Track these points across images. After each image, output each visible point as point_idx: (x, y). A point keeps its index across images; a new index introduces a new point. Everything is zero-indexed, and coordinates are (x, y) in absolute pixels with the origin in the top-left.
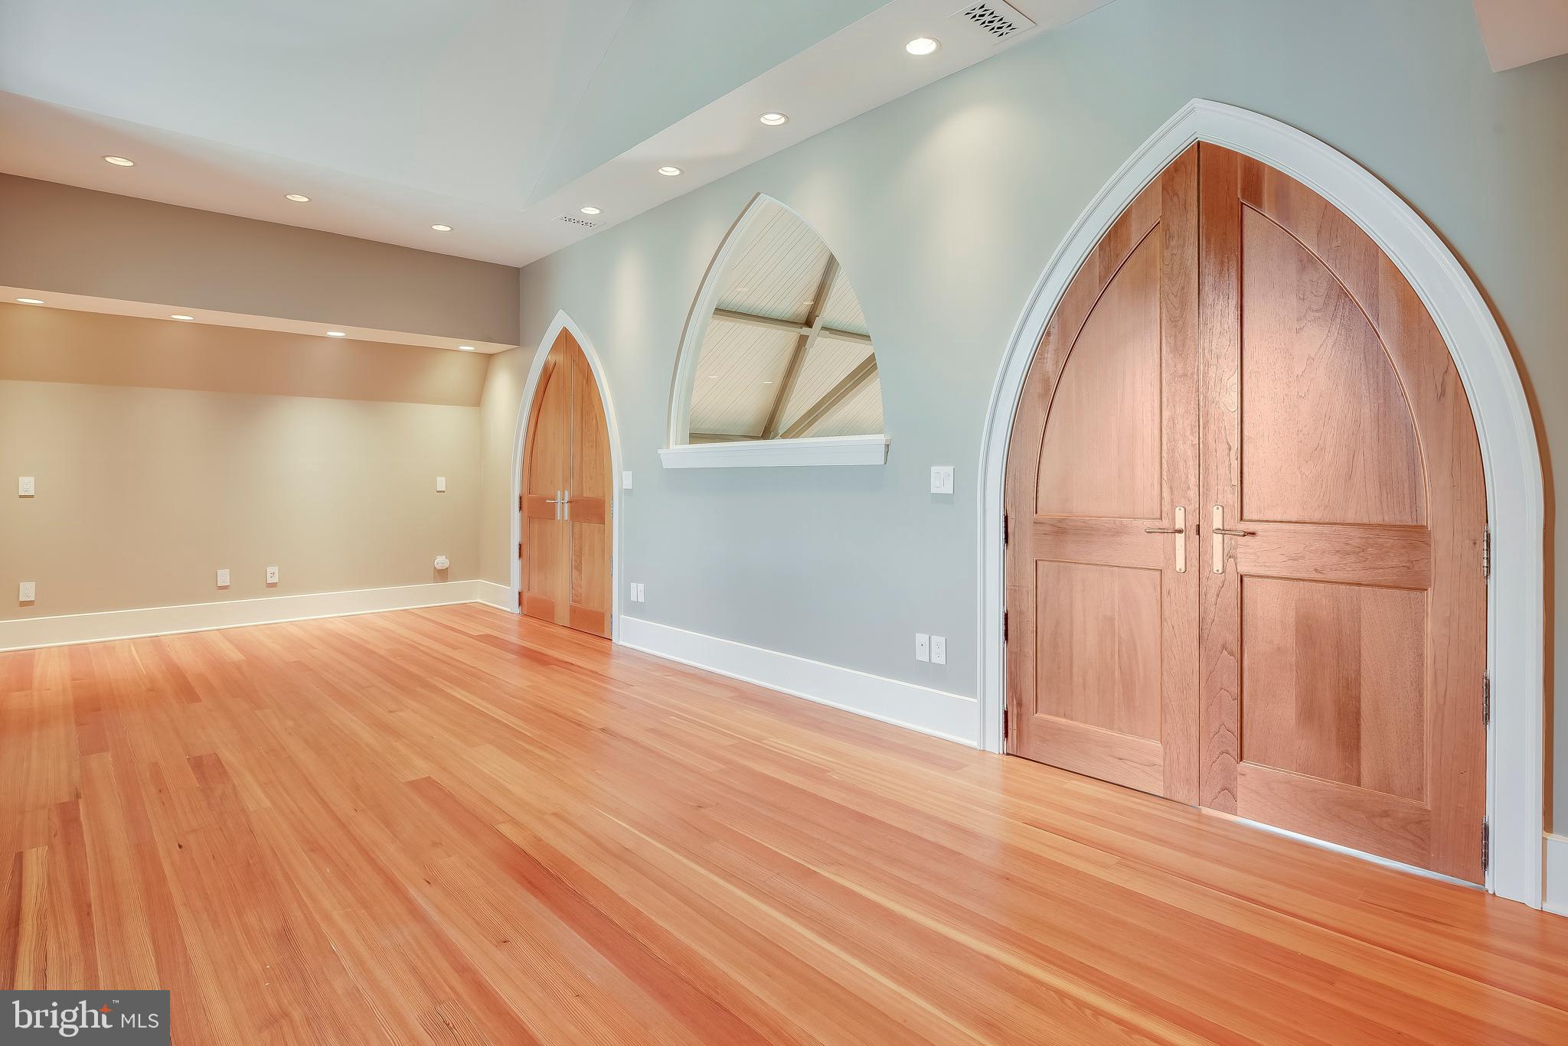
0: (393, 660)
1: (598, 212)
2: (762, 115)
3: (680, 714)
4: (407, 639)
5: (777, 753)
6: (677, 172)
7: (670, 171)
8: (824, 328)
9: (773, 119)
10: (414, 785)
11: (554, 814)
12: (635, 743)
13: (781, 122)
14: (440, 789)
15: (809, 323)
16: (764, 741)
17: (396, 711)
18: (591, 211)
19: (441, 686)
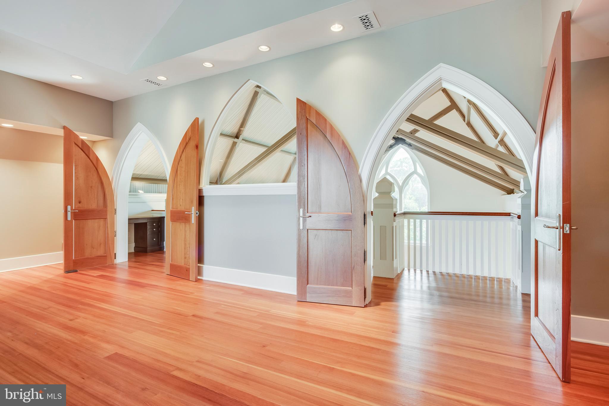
0: (54, 292)
1: (165, 79)
2: (259, 46)
3: (225, 304)
4: (57, 280)
5: (280, 317)
6: (211, 66)
7: (208, 65)
8: (243, 140)
9: (264, 48)
10: (109, 358)
11: (198, 361)
12: (213, 320)
13: (268, 50)
14: (127, 358)
15: (237, 137)
16: (270, 312)
17: (74, 320)
18: (162, 78)
19: (92, 303)
